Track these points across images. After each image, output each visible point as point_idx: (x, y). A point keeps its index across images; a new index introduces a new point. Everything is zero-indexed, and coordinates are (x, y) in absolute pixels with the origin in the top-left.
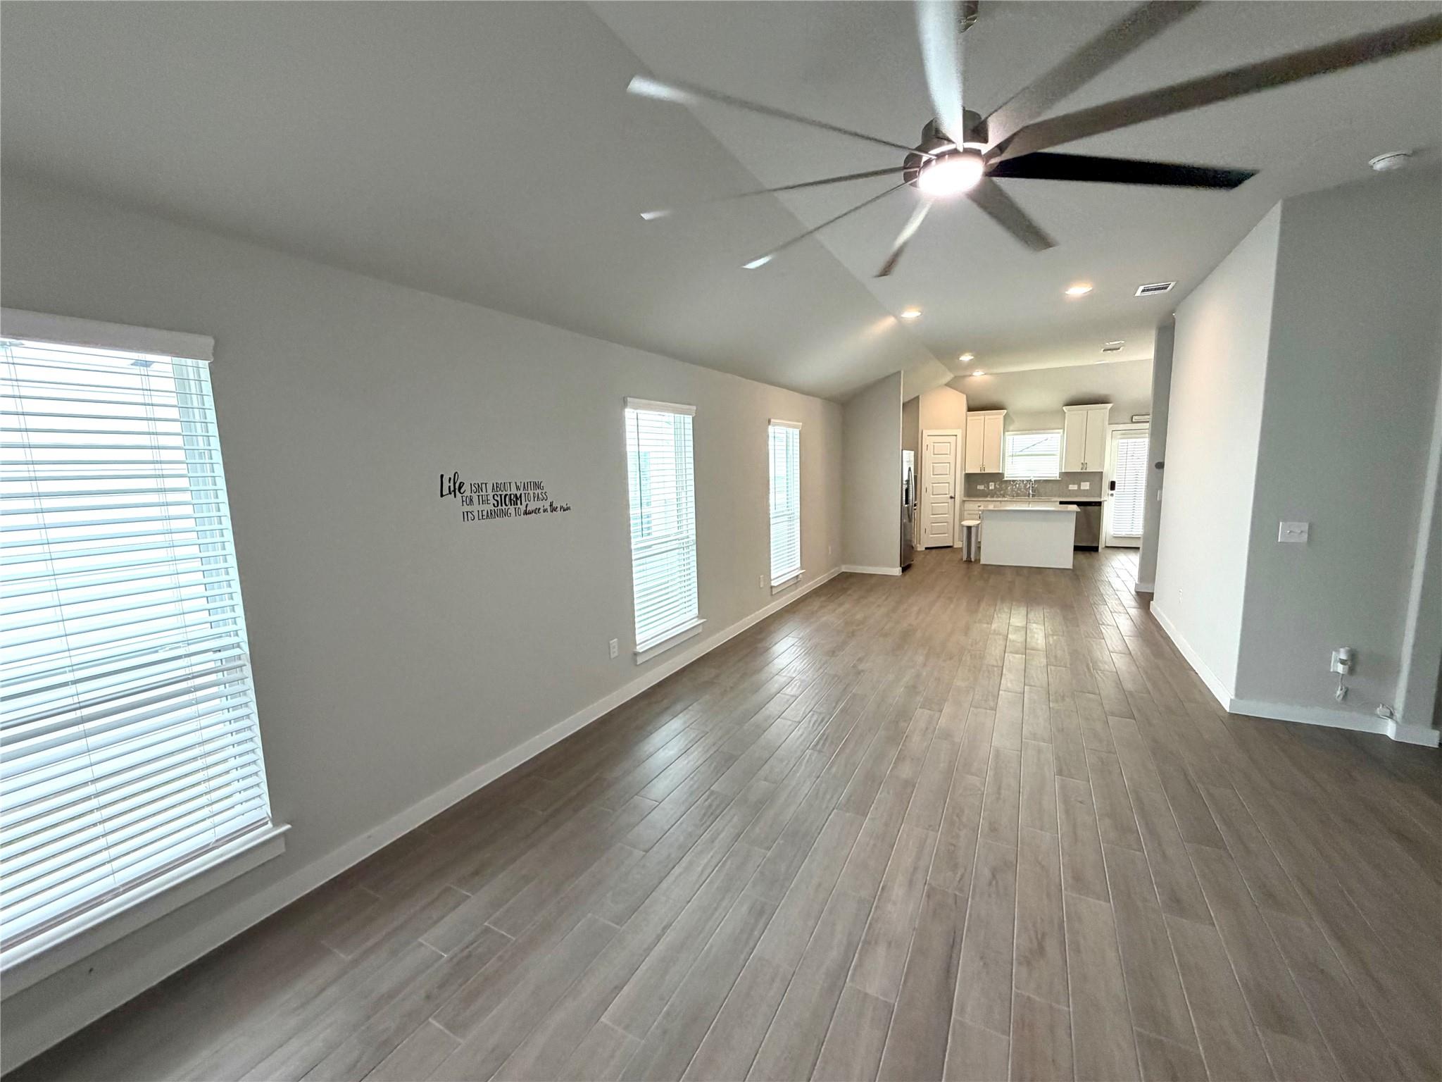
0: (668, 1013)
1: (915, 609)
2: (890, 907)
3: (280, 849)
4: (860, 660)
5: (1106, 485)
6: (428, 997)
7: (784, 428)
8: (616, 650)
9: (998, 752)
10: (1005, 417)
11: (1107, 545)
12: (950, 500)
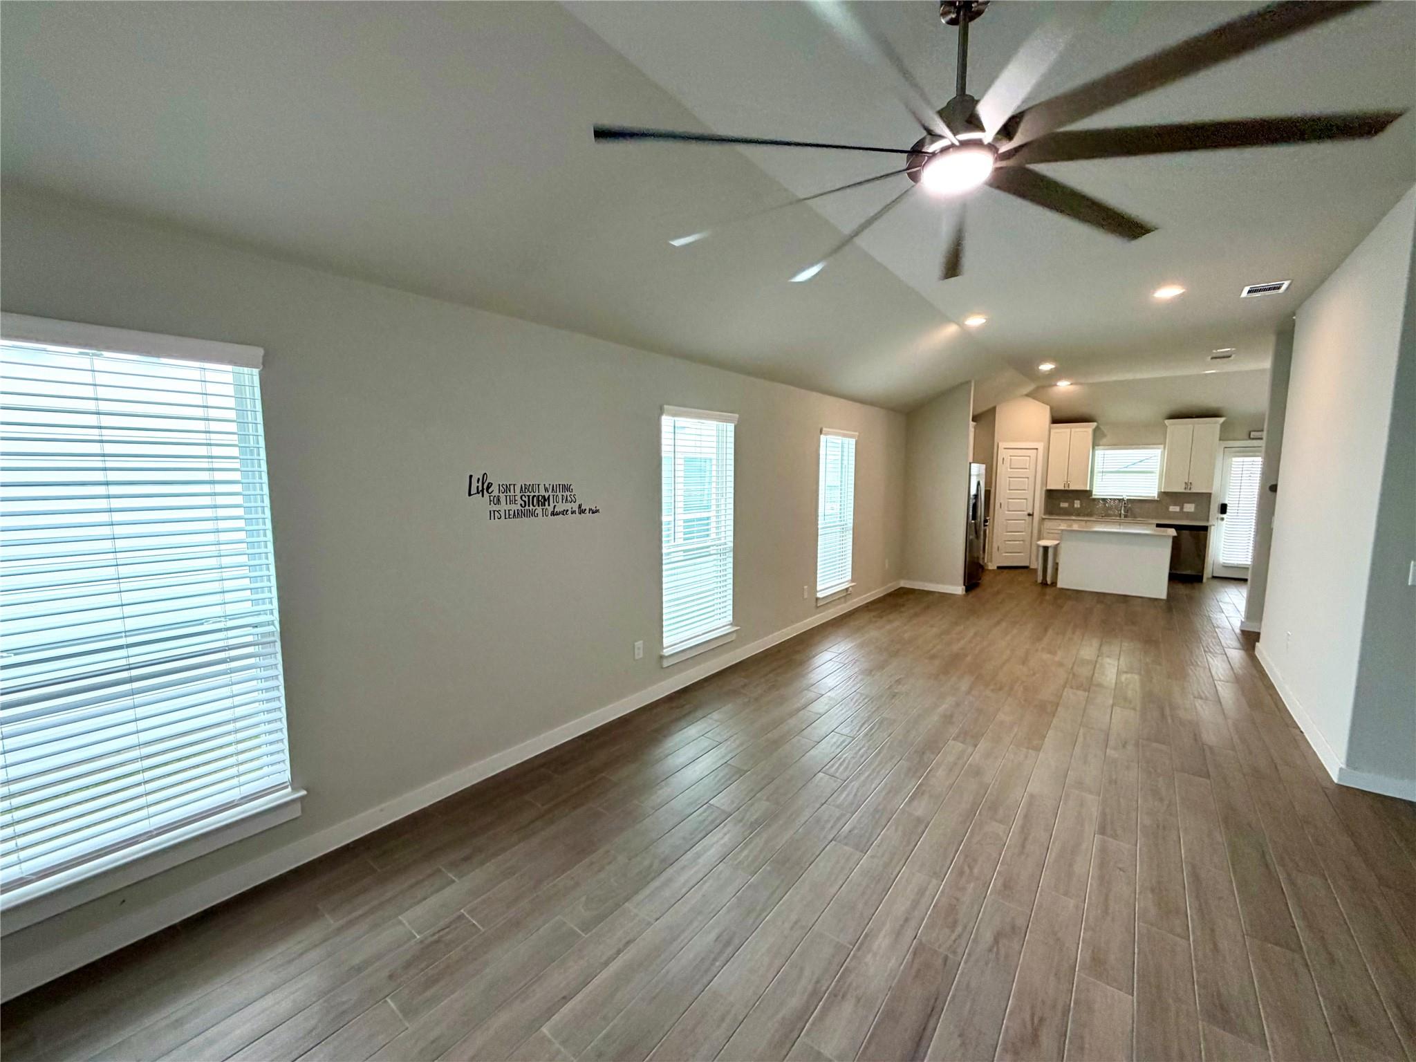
0: (607, 1036)
1: (971, 633)
2: (869, 958)
3: (296, 811)
4: (898, 682)
5: (1215, 508)
6: (391, 977)
7: (840, 438)
8: (641, 651)
9: (1032, 796)
10: (1095, 431)
11: (1215, 575)
12: (1027, 518)
